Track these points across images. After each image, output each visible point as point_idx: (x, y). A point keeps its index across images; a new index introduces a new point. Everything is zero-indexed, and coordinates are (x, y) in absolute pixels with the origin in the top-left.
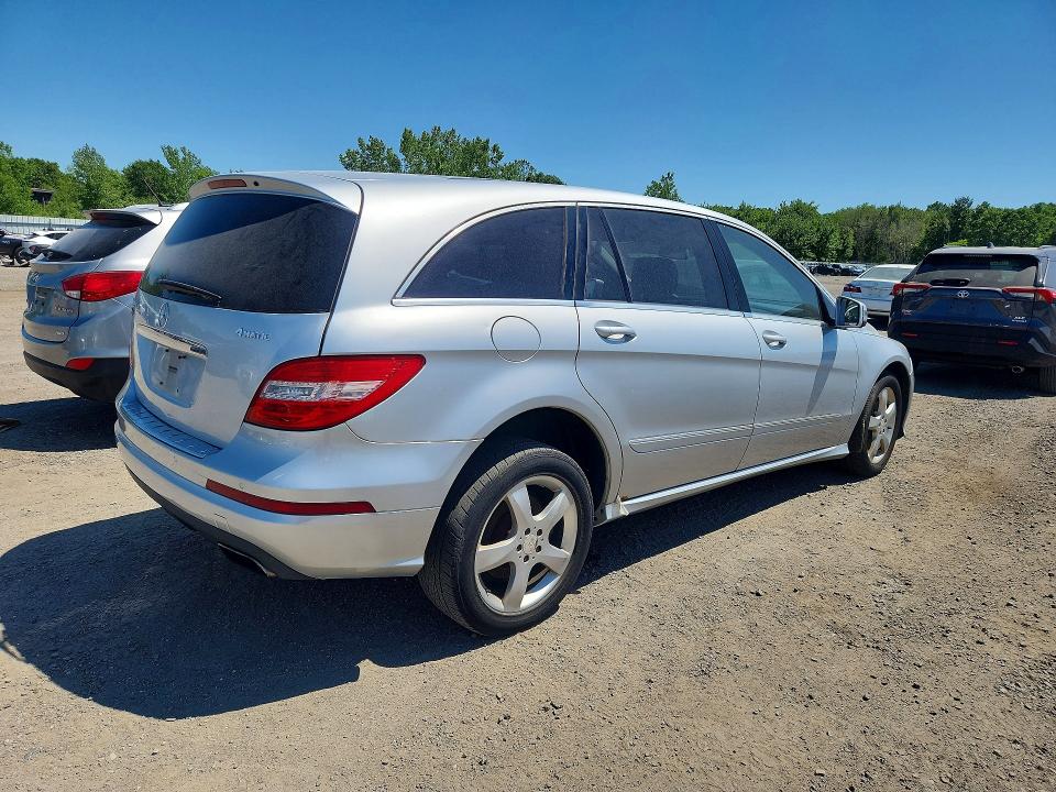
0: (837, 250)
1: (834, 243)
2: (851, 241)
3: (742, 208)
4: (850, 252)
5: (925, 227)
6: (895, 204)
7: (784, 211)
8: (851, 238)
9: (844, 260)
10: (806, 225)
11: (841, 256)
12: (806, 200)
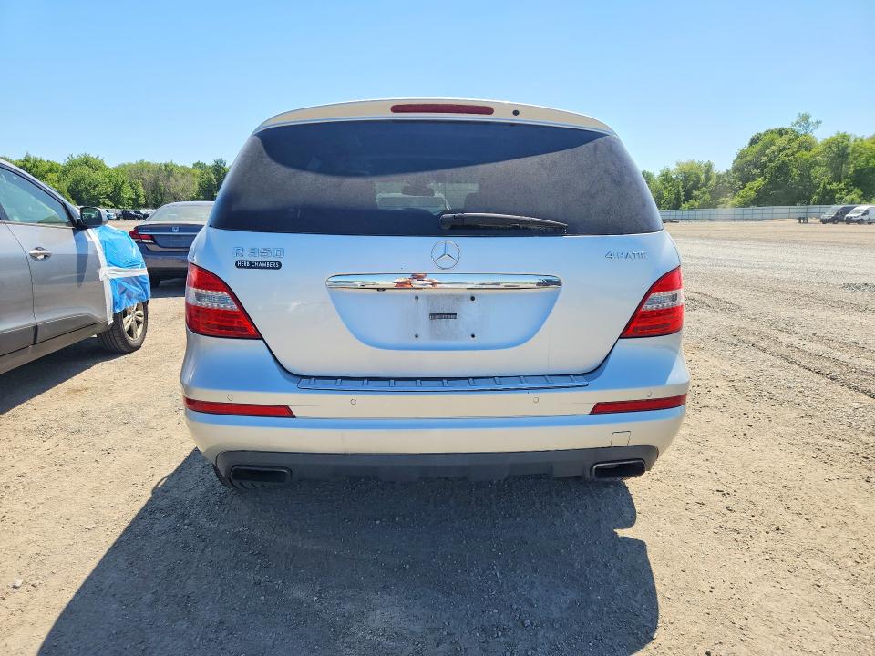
0: (131, 199)
1: (127, 193)
2: (142, 191)
3: (27, 160)
4: (142, 201)
5: (197, 181)
6: (168, 161)
7: (73, 165)
8: (141, 188)
9: (139, 206)
10: (98, 176)
11: (136, 203)
12: (93, 155)
